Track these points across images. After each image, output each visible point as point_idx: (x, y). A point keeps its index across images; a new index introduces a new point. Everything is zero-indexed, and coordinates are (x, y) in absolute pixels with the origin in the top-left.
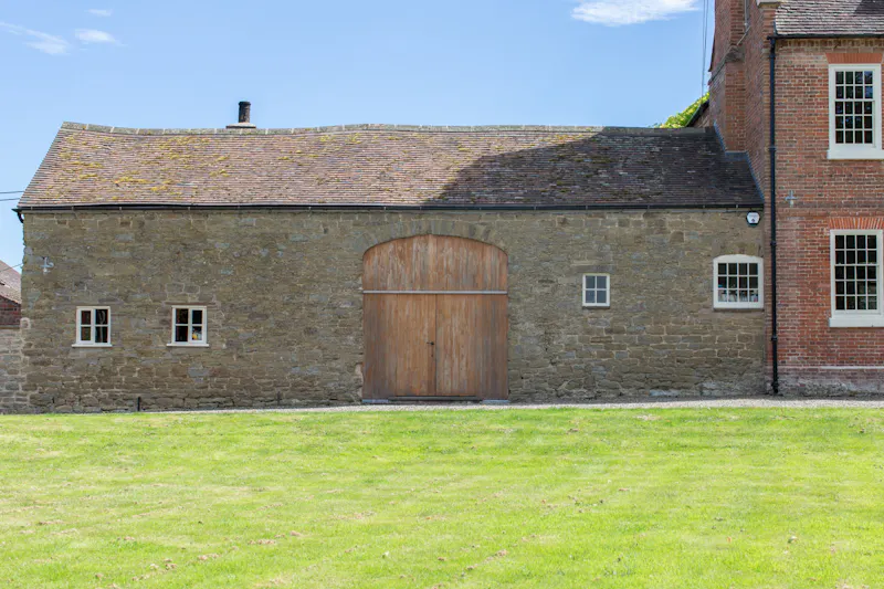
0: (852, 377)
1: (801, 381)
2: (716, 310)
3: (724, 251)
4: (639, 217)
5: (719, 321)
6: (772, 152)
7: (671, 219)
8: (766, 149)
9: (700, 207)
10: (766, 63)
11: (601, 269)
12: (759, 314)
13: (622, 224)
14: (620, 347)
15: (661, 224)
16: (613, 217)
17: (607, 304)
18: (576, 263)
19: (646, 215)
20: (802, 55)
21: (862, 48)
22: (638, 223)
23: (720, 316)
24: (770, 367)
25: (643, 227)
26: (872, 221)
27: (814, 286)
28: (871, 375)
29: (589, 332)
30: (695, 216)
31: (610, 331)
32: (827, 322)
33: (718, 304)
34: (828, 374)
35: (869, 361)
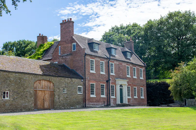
0: (92, 104)
1: (88, 105)
2: (78, 94)
3: (79, 85)
4: (70, 79)
5: (78, 96)
6: (85, 71)
7: (73, 79)
8: (84, 70)
9: (77, 78)
10: (84, 57)
11: (65, 87)
12: (82, 95)
13: (68, 80)
14: (68, 100)
15: (72, 80)
16: (67, 79)
17: (66, 93)
18: (63, 86)
19: (71, 79)
20: (87, 57)
21: (93, 57)
22: (70, 80)
23: (78, 95)
24: (85, 103)
25: (70, 81)
26: (94, 82)
27: (89, 91)
28: (94, 104)
29: (64, 97)
30: (76, 79)
31: (66, 97)
32: (90, 96)
33: (78, 93)
34: (90, 104)
35: (94, 102)
